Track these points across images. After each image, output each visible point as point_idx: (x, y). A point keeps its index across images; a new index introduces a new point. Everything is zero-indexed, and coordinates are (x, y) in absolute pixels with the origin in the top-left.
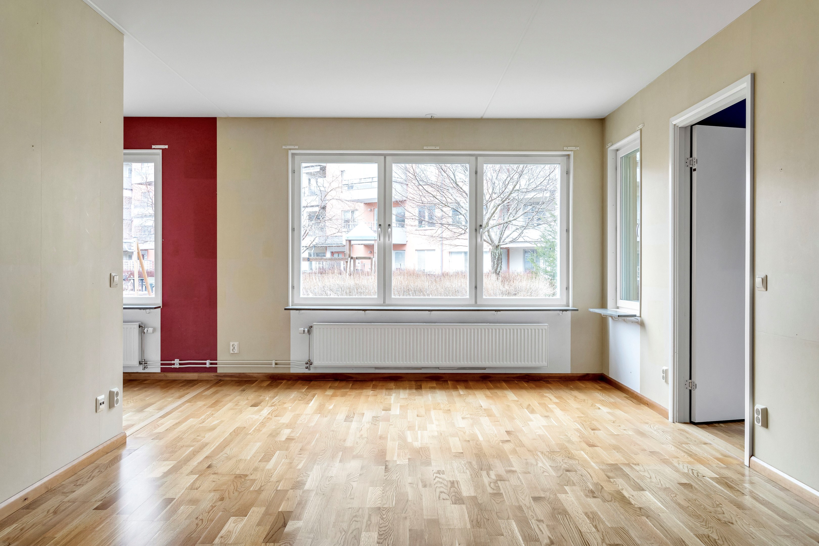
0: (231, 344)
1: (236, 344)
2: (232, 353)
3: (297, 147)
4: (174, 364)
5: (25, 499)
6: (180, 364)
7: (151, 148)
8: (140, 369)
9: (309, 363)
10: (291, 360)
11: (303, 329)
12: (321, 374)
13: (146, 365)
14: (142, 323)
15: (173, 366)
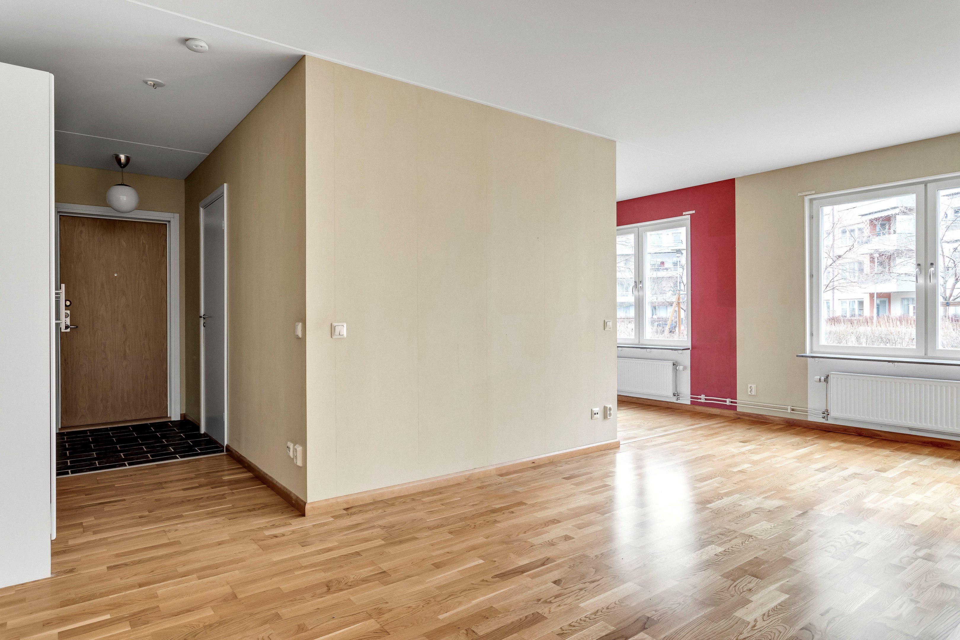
0: (749, 386)
1: (754, 386)
2: (750, 395)
3: (814, 192)
4: (700, 399)
5: (533, 463)
6: (706, 399)
7: (682, 215)
8: (674, 400)
9: (826, 413)
10: (808, 407)
11: (819, 377)
12: (842, 427)
13: (678, 397)
14: (676, 362)
15: (699, 400)
